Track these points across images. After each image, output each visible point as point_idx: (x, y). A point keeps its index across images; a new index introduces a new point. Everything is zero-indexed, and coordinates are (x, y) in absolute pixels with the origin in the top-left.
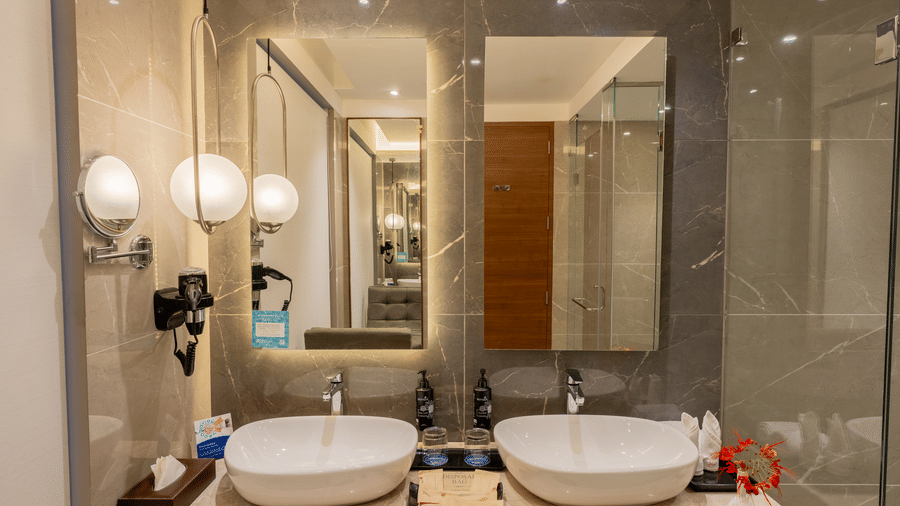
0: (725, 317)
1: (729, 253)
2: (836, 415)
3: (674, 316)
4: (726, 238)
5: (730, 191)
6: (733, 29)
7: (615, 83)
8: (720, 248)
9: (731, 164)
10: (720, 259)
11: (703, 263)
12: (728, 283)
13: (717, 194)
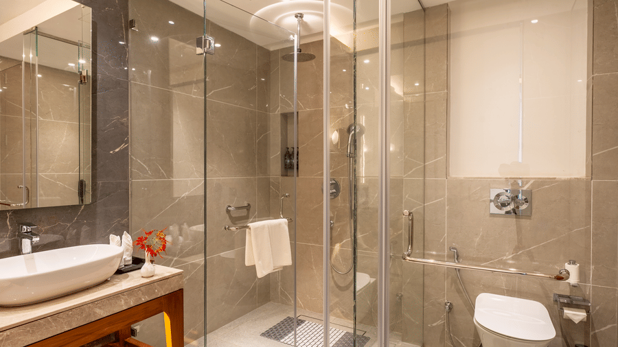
0: (130, 182)
1: (131, 145)
2: (185, 224)
3: (100, 182)
4: (129, 136)
5: (131, 110)
6: (130, 19)
7: (36, 31)
8: (127, 142)
9: (131, 94)
10: (127, 149)
11: (117, 150)
12: (131, 162)
13: (124, 110)
